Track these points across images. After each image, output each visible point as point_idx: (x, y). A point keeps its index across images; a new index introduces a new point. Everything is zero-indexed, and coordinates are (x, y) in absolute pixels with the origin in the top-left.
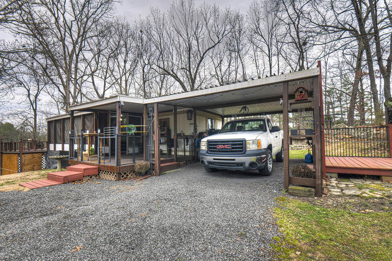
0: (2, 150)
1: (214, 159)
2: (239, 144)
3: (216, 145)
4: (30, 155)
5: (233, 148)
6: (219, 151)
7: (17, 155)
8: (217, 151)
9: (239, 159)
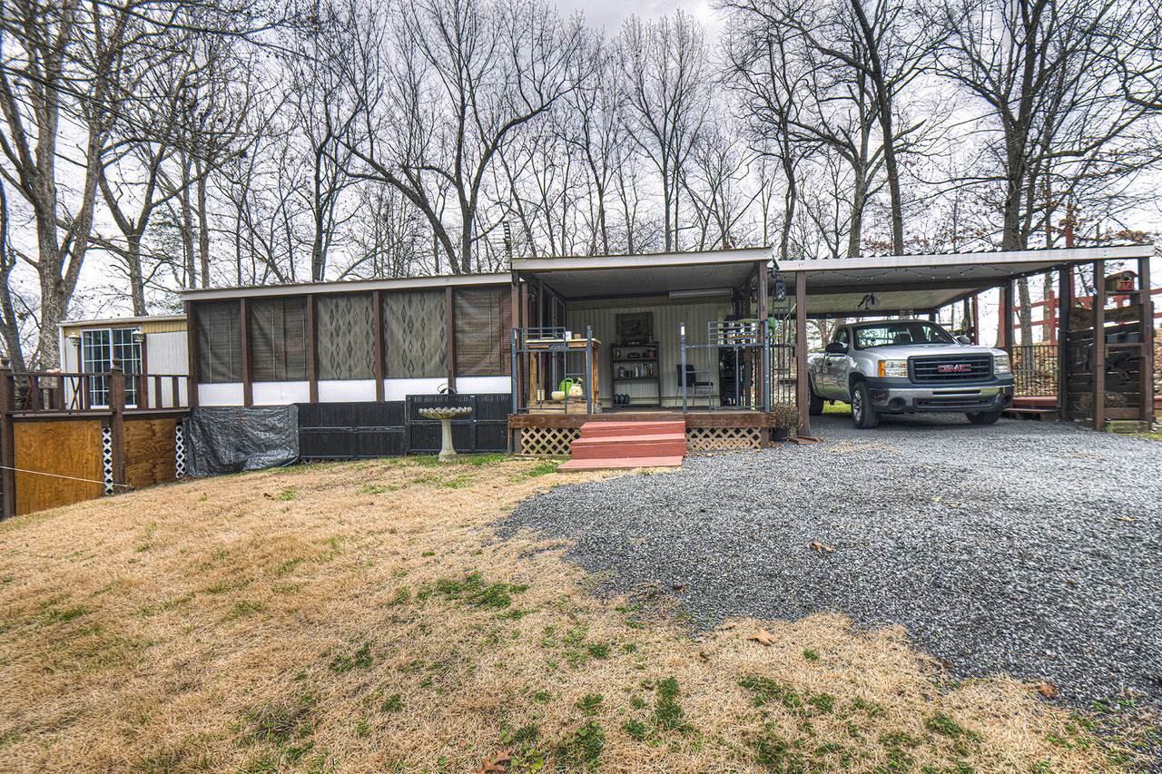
0: (12, 407)
1: (935, 393)
2: (983, 364)
3: (936, 365)
4: (143, 424)
5: (973, 370)
6: (947, 378)
7: (97, 425)
8: (942, 378)
9: (987, 390)
